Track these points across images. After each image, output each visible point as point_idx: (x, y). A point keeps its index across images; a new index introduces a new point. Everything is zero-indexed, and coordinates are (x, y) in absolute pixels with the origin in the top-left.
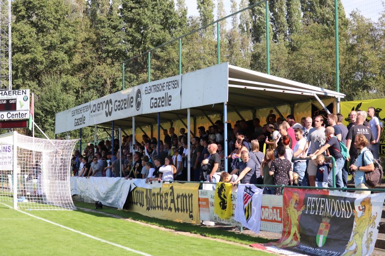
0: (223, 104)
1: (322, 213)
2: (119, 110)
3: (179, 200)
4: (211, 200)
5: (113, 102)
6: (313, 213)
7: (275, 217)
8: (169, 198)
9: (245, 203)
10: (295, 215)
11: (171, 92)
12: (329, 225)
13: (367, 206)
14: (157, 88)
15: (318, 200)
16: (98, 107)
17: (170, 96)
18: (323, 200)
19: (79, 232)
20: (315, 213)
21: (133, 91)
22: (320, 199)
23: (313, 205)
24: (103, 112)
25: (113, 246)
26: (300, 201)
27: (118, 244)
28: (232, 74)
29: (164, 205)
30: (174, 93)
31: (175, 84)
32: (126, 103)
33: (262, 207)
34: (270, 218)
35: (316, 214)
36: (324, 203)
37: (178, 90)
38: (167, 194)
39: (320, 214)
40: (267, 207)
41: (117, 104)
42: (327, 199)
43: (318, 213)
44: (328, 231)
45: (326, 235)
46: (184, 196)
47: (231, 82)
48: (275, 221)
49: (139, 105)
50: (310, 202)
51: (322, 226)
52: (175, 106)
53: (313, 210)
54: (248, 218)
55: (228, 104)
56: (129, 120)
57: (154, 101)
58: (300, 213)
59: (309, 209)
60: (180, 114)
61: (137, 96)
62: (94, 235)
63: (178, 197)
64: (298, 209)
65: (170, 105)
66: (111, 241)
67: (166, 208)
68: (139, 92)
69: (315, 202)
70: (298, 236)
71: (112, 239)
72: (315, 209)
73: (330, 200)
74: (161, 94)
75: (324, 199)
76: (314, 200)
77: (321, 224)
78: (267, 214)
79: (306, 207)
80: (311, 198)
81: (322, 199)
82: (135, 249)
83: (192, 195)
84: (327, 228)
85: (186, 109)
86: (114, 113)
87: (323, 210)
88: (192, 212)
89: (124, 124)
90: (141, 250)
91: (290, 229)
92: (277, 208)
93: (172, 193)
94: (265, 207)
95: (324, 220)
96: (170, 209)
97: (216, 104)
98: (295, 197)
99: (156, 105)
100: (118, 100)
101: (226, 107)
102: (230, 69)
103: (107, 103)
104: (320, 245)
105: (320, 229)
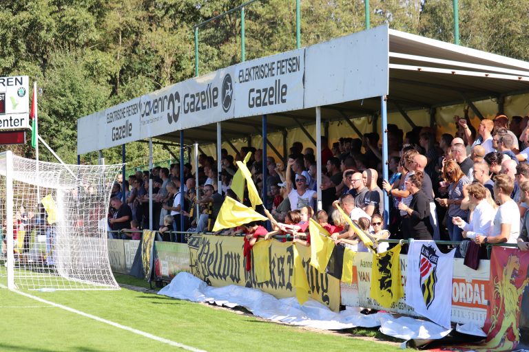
0: (379, 99)
2: (192, 110)
4: (360, 269)
5: (182, 96)
7: (477, 298)
8: (286, 267)
9: (423, 275)
10: (511, 296)
11: (285, 79)
14: (260, 72)
16: (154, 106)
17: (285, 86)
19: (130, 329)
21: (218, 76)
24: (163, 115)
26: (520, 271)
28: (396, 45)
29: (278, 279)
30: (291, 80)
31: (294, 64)
33: (454, 280)
34: (469, 300)
37: (299, 74)
38: (281, 260)
40: (463, 281)
41: (189, 100)
47: (393, 60)
48: (477, 305)
49: (227, 101)
52: (293, 104)
54: (428, 301)
55: (389, 99)
56: (211, 128)
57: (255, 95)
58: (521, 291)
60: (303, 118)
61: (225, 87)
64: (517, 284)
65: (284, 101)
66: (187, 344)
67: (282, 285)
68: (228, 79)
70: (517, 332)
71: (188, 340)
74: (268, 82)
78: (462, 292)
85: (314, 109)
86: (182, 116)
88: (326, 291)
91: (501, 319)
92: (480, 282)
93: (291, 258)
94: (459, 281)
96: (289, 286)
97: (366, 100)
98: (513, 263)
99: (258, 103)
100: (191, 93)
101: (384, 104)
102: (391, 36)
103: (171, 99)
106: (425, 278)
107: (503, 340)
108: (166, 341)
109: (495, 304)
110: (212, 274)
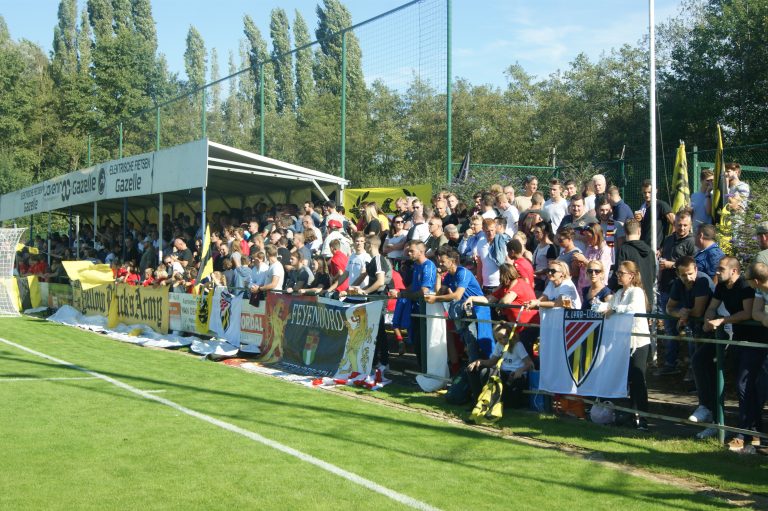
0: (201, 188)
1: (309, 323)
2: (78, 193)
3: (147, 305)
4: (183, 305)
5: (71, 182)
6: (299, 323)
7: (257, 327)
8: (135, 303)
9: (222, 310)
10: (278, 326)
11: (141, 173)
12: (318, 339)
13: (362, 317)
14: (124, 168)
16: (53, 189)
17: (140, 178)
18: (311, 308)
19: (15, 345)
20: (302, 322)
21: (95, 171)
22: (308, 306)
23: (299, 314)
24: (58, 195)
26: (284, 309)
28: (214, 152)
29: (130, 311)
30: (144, 174)
31: (146, 163)
32: (86, 185)
33: (242, 314)
34: (252, 328)
35: (303, 324)
36: (312, 312)
37: (149, 170)
38: (132, 298)
39: (307, 324)
40: (249, 315)
41: (76, 185)
42: (315, 307)
43: (305, 323)
44: (316, 345)
45: (315, 351)
46: (152, 300)
47: (211, 163)
48: (259, 332)
49: (102, 187)
50: (296, 310)
51: (309, 339)
52: (144, 190)
53: (299, 318)
54: (225, 328)
55: (207, 189)
56: (90, 205)
57: (120, 183)
58: (285, 322)
59: (295, 318)
60: (151, 200)
61: (101, 177)
62: (33, 349)
63: (145, 301)
64: (282, 318)
65: (139, 188)
67: (132, 315)
68: (102, 172)
69: (301, 310)
70: (281, 350)
71: (54, 353)
72: (301, 318)
73: (319, 307)
74: (128, 175)
76: (301, 307)
77: (308, 337)
78: (248, 322)
79: (292, 315)
80: (297, 305)
83: (161, 299)
84: (316, 342)
85: (158, 195)
86: (71, 196)
87: (311, 319)
88: (160, 320)
89: (84, 210)
91: (271, 341)
92: (259, 316)
93: (138, 296)
94: (245, 315)
95: (311, 332)
96: (137, 316)
97: (193, 190)
98: (280, 304)
99: (121, 189)
100: (78, 180)
101: (204, 193)
102: (210, 146)
103: (64, 184)
104: (308, 362)
105: (308, 342)
106: (224, 313)
107: (272, 356)
108: (38, 353)
109: (268, 331)
110: (89, 307)
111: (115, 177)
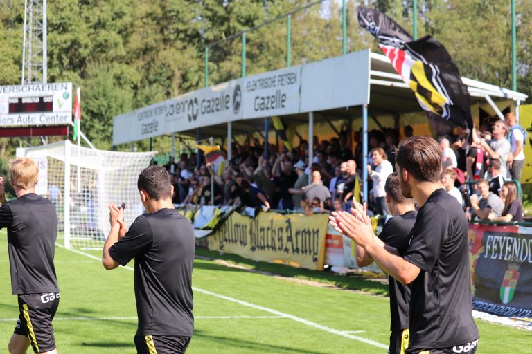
0: (360, 107)
1: (508, 257)
2: (208, 112)
3: (300, 237)
5: (200, 101)
6: (495, 257)
8: (285, 235)
11: (285, 89)
12: (518, 274)
14: (264, 83)
15: (502, 239)
16: (178, 108)
17: (284, 95)
18: (510, 240)
20: (498, 257)
21: (229, 87)
22: (505, 238)
23: (494, 247)
24: (184, 115)
25: (222, 299)
26: (476, 241)
27: (228, 296)
28: (376, 65)
29: (277, 244)
30: (290, 91)
31: (292, 78)
32: (215, 104)
35: (500, 258)
36: (511, 244)
37: (296, 87)
38: (281, 229)
39: (505, 259)
41: (206, 104)
42: (515, 239)
43: (503, 257)
44: (516, 281)
45: (514, 288)
46: (307, 232)
47: (373, 77)
49: (237, 106)
50: (491, 242)
51: (508, 275)
52: (291, 108)
53: (495, 252)
55: (369, 107)
56: (223, 127)
57: (260, 101)
58: (477, 256)
59: (490, 252)
60: (301, 119)
61: (236, 94)
63: (298, 233)
64: (473, 251)
65: (283, 106)
66: (216, 292)
67: (280, 249)
68: (238, 88)
69: (497, 243)
72: (498, 251)
73: (519, 239)
74: (271, 92)
75: (511, 238)
76: (496, 239)
77: (507, 272)
79: (485, 249)
80: (492, 237)
81: (508, 238)
82: (255, 303)
83: (318, 231)
84: (515, 278)
85: (307, 114)
86: (200, 117)
87: (510, 253)
88: (317, 254)
89: (216, 131)
90: (263, 305)
93: (289, 227)
95: (510, 267)
96: (287, 250)
97: (351, 108)
98: (471, 236)
99: (263, 107)
100: (207, 98)
101: (365, 111)
102: (372, 60)
103: (191, 102)
104: (506, 300)
105: (506, 277)
110: (226, 240)
111: (255, 94)
